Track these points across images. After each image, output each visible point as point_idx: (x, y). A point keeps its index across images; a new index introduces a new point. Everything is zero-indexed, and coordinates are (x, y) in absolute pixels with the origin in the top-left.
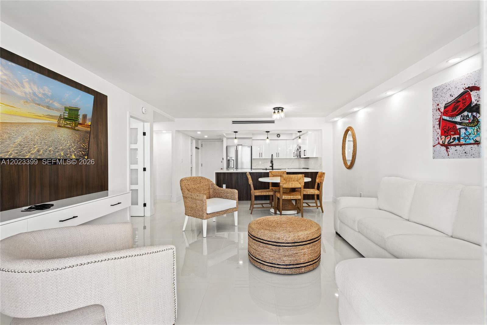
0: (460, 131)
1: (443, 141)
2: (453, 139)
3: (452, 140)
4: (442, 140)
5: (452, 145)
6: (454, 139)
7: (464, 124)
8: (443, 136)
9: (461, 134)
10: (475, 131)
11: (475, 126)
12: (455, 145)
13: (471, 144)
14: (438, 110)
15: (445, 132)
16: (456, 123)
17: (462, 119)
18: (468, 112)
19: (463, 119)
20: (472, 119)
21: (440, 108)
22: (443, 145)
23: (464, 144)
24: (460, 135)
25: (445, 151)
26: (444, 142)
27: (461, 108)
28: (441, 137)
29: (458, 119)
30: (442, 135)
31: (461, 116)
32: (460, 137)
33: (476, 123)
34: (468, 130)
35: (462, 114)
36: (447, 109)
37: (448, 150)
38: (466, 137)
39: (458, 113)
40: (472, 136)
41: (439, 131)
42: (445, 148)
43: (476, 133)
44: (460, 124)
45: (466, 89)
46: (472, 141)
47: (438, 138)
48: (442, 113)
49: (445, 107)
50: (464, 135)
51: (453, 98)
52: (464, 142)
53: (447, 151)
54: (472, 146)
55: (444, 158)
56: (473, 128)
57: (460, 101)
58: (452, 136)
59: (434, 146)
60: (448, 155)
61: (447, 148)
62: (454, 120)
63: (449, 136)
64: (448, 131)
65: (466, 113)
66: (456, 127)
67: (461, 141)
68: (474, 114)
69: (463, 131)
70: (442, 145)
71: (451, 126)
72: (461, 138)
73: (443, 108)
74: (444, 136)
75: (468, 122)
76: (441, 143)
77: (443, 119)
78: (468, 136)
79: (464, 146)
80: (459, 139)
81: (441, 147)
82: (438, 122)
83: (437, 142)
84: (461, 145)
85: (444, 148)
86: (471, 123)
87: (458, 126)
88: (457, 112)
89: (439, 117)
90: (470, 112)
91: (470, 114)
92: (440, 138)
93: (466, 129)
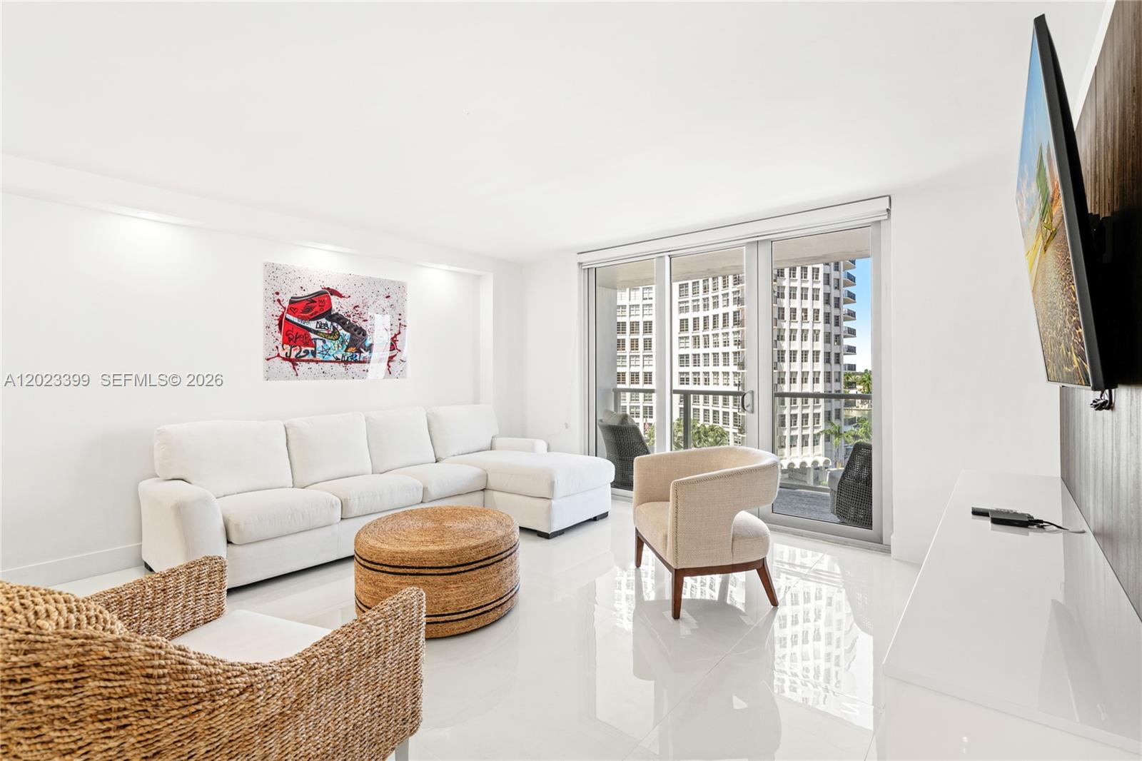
0: (315, 342)
1: (287, 353)
2: (304, 352)
3: (302, 354)
4: (286, 351)
5: (303, 361)
6: (307, 352)
7: (321, 334)
8: (287, 344)
9: (317, 346)
10: (336, 346)
11: (336, 340)
12: (308, 361)
13: (331, 361)
14: (277, 302)
15: (290, 340)
16: (309, 330)
17: (318, 326)
18: (326, 319)
19: (320, 327)
20: (332, 330)
21: (281, 300)
22: (287, 359)
23: (322, 361)
24: (315, 347)
25: (291, 369)
26: (288, 355)
27: (316, 312)
28: (283, 346)
29: (312, 325)
30: (284, 343)
31: (318, 323)
32: (315, 350)
33: (337, 337)
34: (327, 343)
35: (319, 321)
36: (293, 306)
37: (297, 367)
38: (325, 352)
39: (313, 317)
40: (331, 352)
41: (280, 337)
42: (290, 364)
43: (337, 349)
44: (316, 332)
45: (325, 288)
46: (332, 358)
47: (277, 347)
48: (285, 308)
49: (291, 302)
50: (321, 349)
51: (306, 293)
52: (321, 359)
53: (294, 369)
54: (332, 364)
55: (289, 379)
56: (334, 342)
57: (316, 302)
58: (302, 347)
59: (268, 359)
60: (297, 375)
61: (294, 365)
62: (305, 325)
63: (298, 347)
64: (296, 338)
65: (324, 321)
66: (309, 335)
67: (317, 357)
68: (335, 324)
69: (319, 343)
70: (284, 359)
71: (302, 332)
72: (317, 352)
73: (288, 302)
74: (288, 346)
75: (326, 332)
76: (283, 354)
77: (286, 319)
78: (326, 351)
79: (321, 364)
80: (314, 353)
81: (284, 362)
82: (277, 322)
83: (275, 353)
84: (317, 362)
85: (288, 364)
86: (331, 335)
87: (313, 336)
88: (311, 315)
89: (280, 314)
90: (329, 320)
91: (329, 323)
92: (280, 347)
93: (324, 342)
